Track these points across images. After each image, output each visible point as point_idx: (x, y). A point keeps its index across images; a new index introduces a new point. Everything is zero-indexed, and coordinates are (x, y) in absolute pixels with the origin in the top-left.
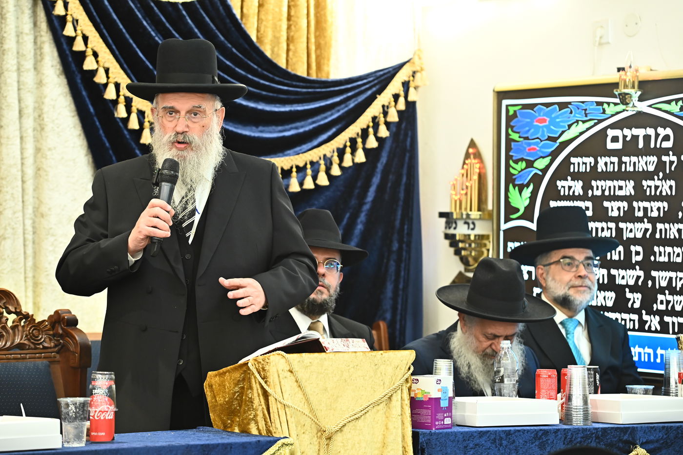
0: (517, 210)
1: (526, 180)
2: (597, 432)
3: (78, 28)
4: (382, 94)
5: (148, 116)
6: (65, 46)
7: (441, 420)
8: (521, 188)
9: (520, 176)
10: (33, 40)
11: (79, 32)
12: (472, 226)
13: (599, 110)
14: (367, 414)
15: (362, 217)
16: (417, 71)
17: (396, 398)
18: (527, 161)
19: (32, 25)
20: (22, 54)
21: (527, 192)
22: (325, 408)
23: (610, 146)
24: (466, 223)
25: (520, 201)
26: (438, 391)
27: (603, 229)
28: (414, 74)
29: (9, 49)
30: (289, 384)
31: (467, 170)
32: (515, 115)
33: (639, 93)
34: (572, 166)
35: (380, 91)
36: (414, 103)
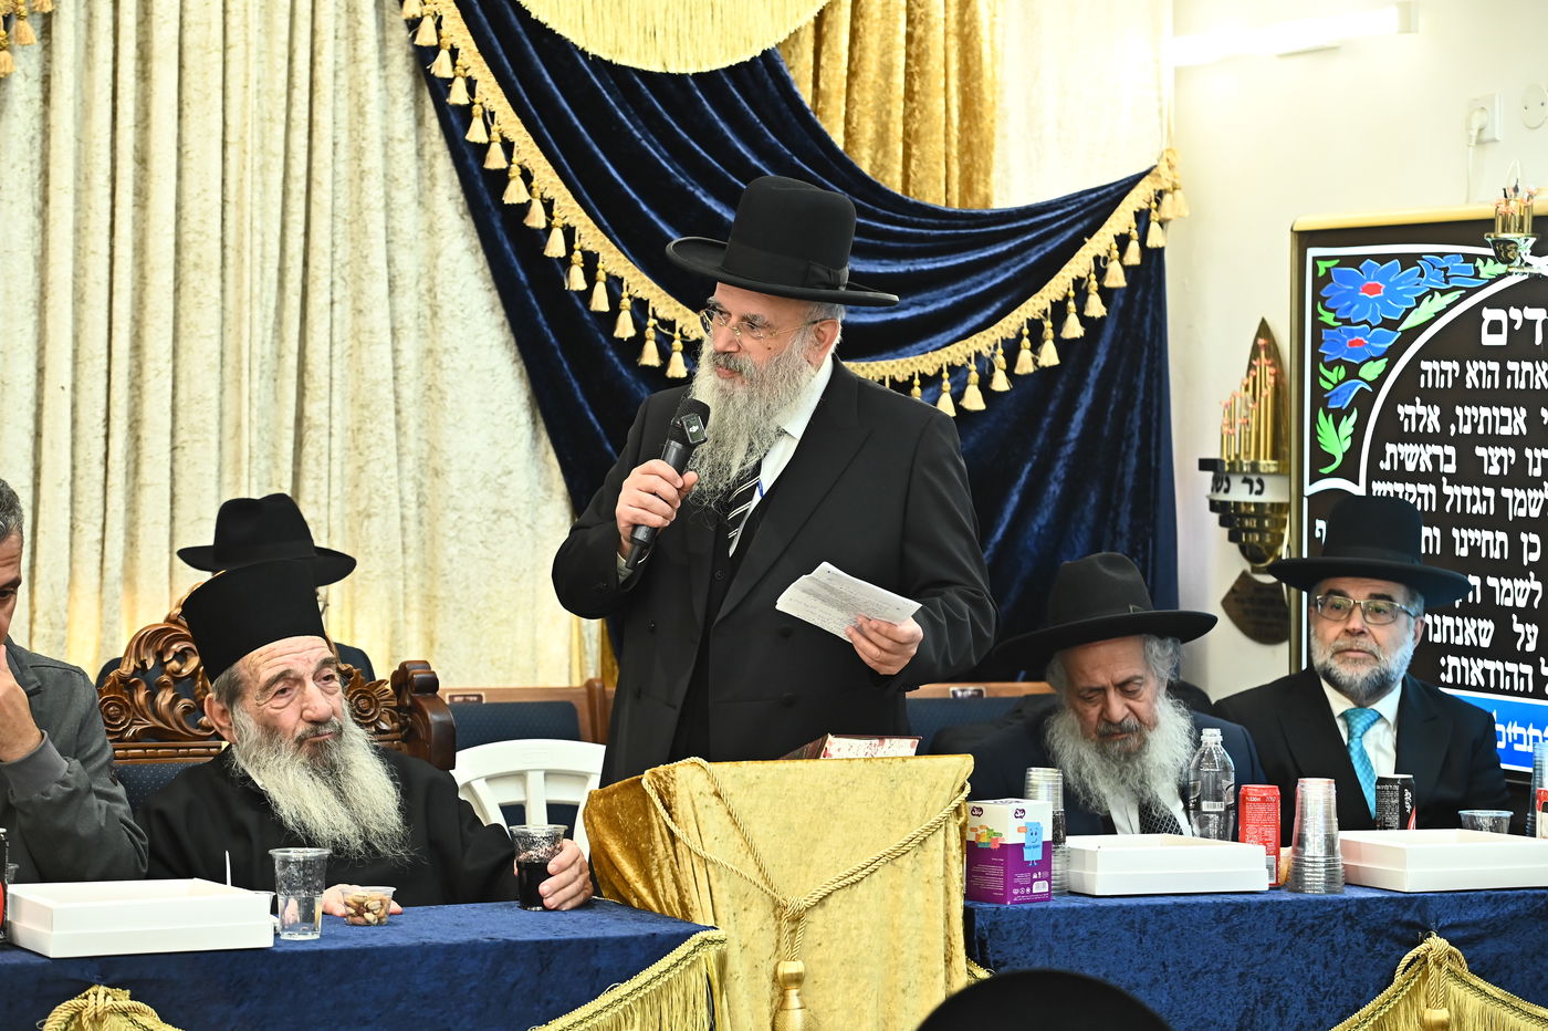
0: (1332, 459)
1: (1346, 400)
2: (1347, 907)
3: (494, 128)
4: (1095, 237)
5: (628, 287)
6: (471, 161)
7: (1025, 886)
8: (1338, 417)
9: (1336, 394)
10: (413, 151)
11: (495, 135)
12: (1257, 487)
13: (1468, 269)
14: (875, 875)
15: (1059, 470)
16: (1166, 191)
17: (937, 842)
18: (1348, 366)
19: (411, 124)
20: (393, 176)
21: (1347, 426)
22: (789, 863)
23: (1488, 340)
24: (1246, 481)
25: (1336, 441)
26: (1019, 831)
27: (1473, 499)
28: (1160, 194)
29: (370, 168)
30: (715, 819)
31: (1255, 379)
32: (1328, 277)
33: (1532, 240)
34: (1423, 377)
35: (1091, 231)
36: (1159, 252)
